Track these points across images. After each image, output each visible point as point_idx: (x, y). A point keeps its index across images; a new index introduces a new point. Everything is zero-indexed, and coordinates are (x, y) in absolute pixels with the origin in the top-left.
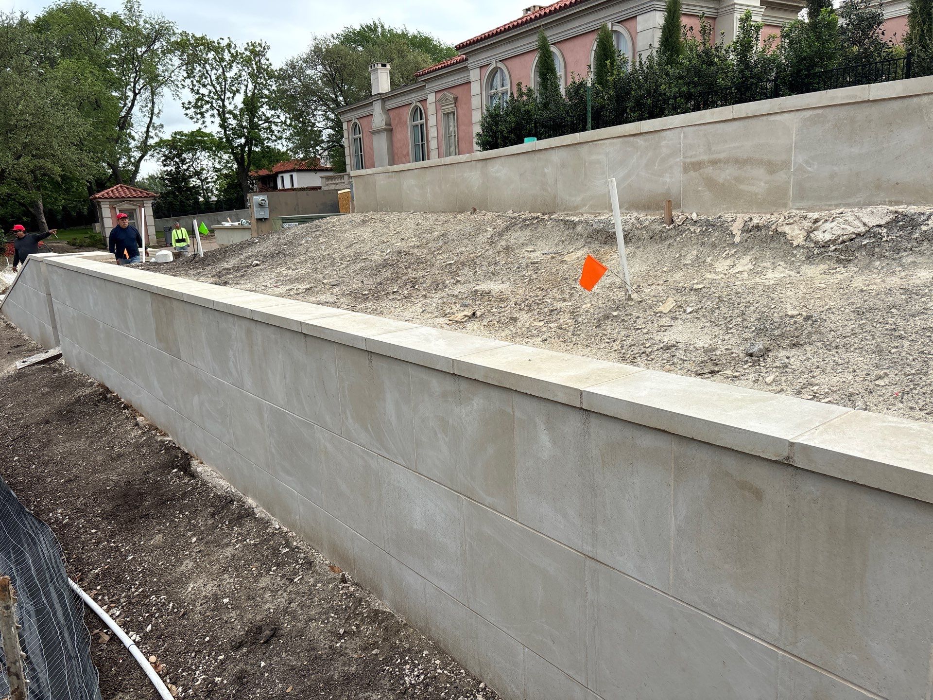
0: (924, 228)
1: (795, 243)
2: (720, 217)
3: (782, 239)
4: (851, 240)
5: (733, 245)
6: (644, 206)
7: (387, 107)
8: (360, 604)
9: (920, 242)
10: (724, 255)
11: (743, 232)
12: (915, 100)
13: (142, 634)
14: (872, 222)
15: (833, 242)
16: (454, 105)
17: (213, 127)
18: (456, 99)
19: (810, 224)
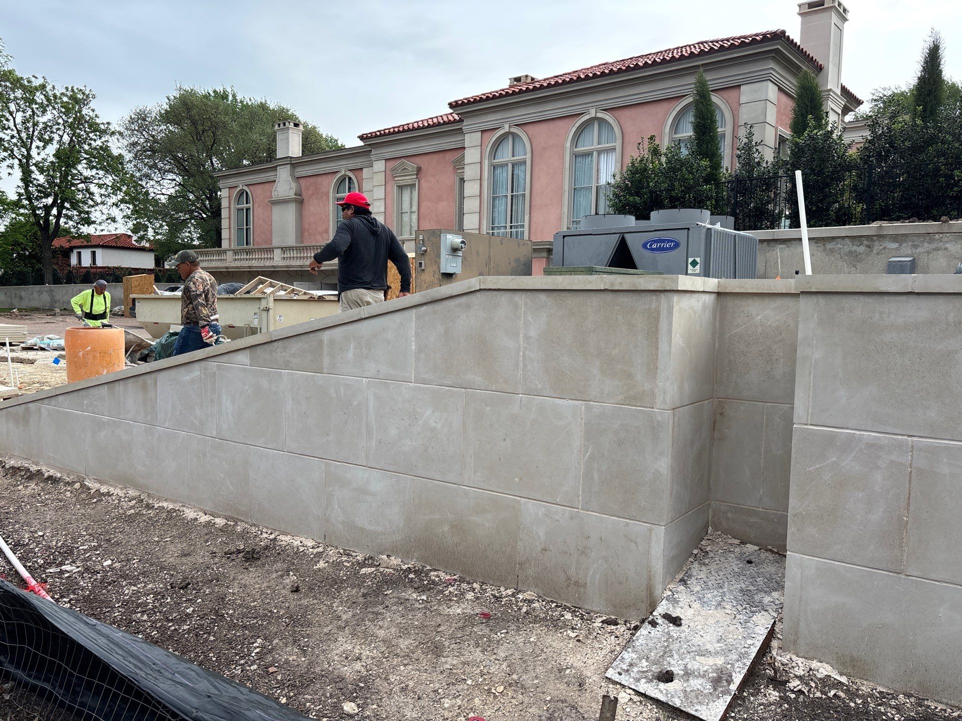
7: (298, 174)
16: (415, 177)
18: (419, 170)
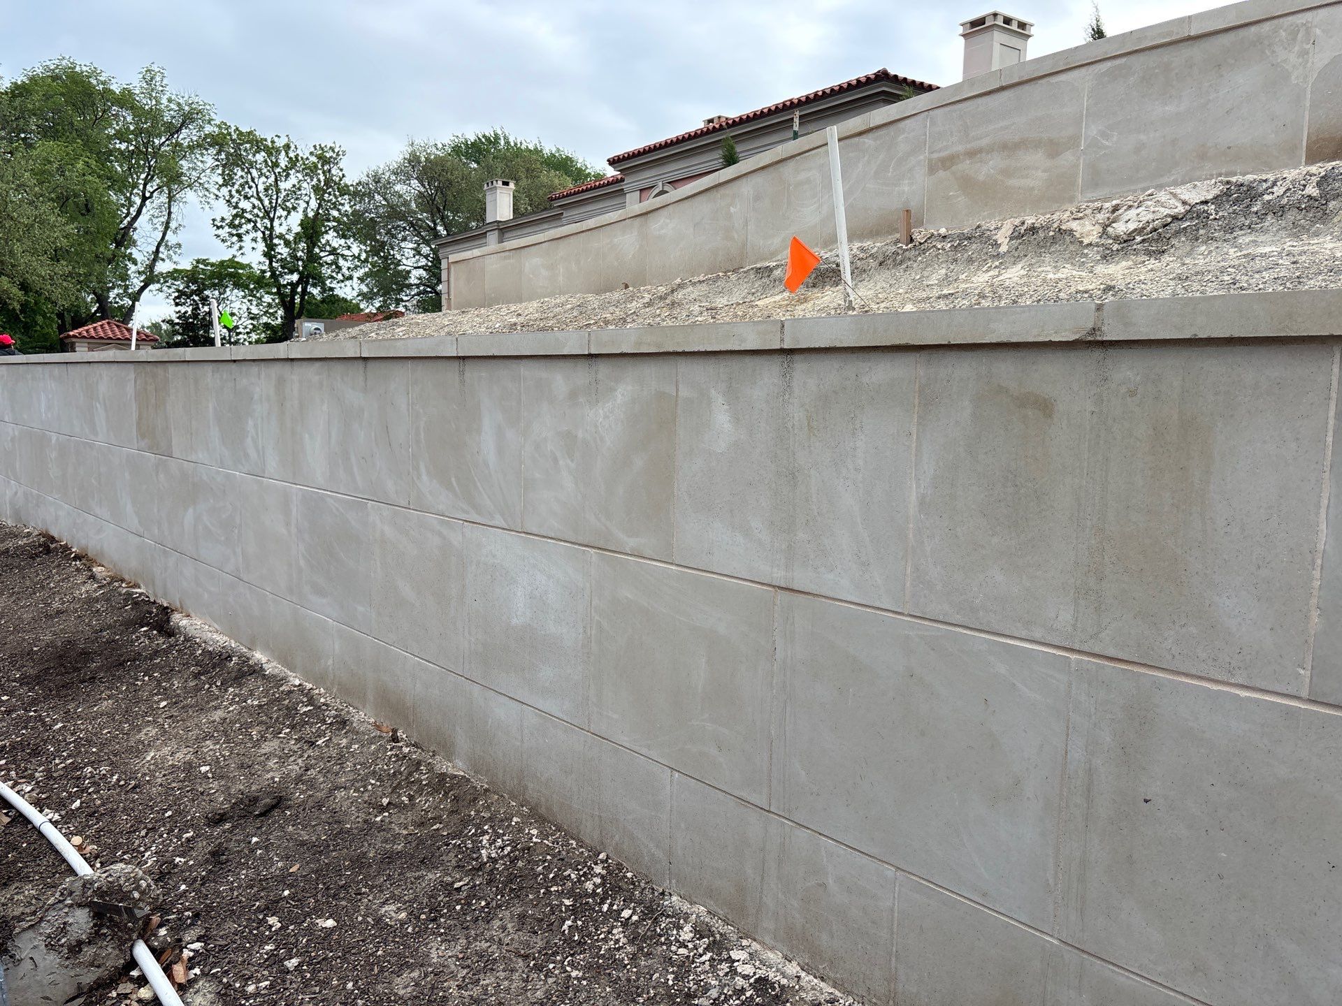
0: (1267, 197)
1: (1086, 241)
2: (979, 227)
3: (1068, 239)
4: (1165, 226)
5: (998, 256)
6: (871, 231)
8: (418, 769)
9: (1261, 217)
10: (984, 269)
11: (1011, 239)
12: (1253, 29)
13: (63, 813)
14: (1194, 197)
15: (1139, 231)
17: (253, 257)
19: (1107, 215)
